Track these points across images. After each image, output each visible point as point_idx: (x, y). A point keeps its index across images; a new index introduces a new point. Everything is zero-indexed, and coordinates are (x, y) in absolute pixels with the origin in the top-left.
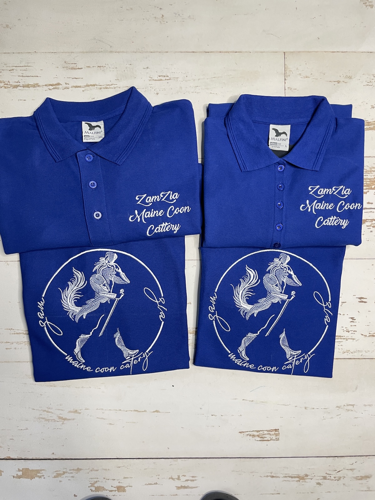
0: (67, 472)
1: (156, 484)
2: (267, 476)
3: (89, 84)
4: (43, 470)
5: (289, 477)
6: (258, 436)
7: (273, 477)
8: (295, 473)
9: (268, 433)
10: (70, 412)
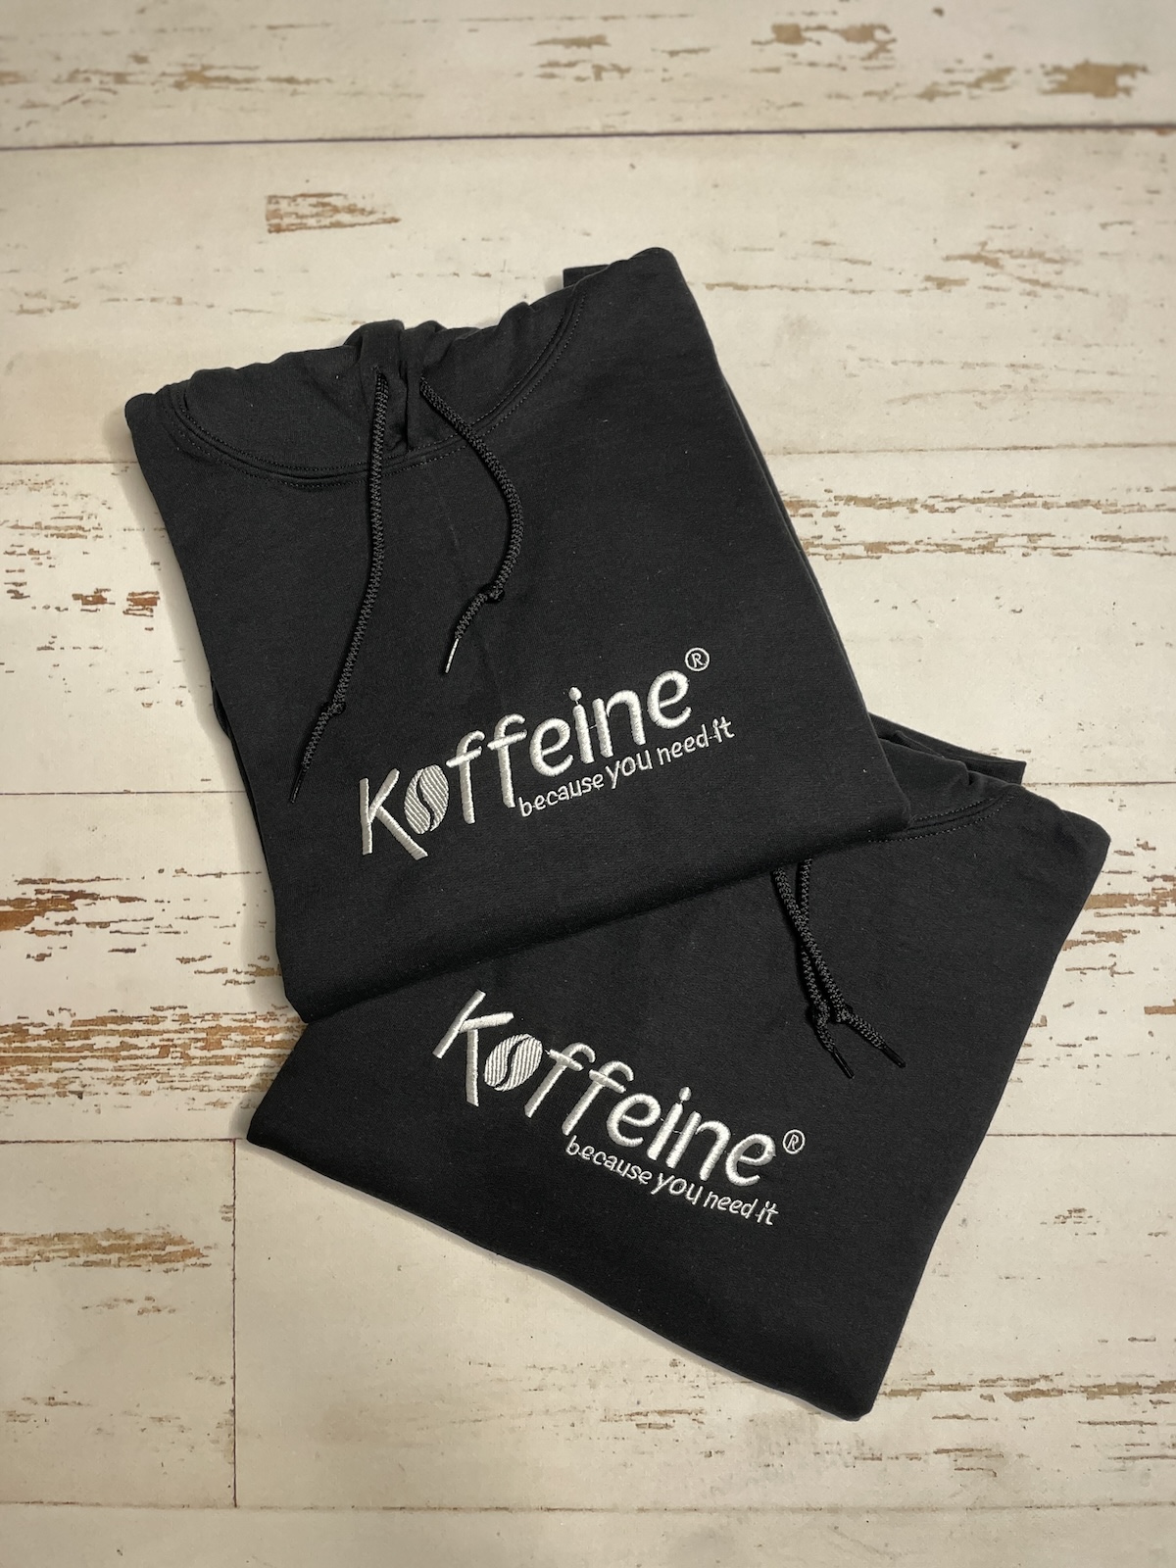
0: (970, 86)
1: (673, 53)
2: (308, 82)
3: (910, 1399)
4: (1046, 93)
5: (236, 81)
6: (336, 210)
7: (291, 80)
8: (215, 94)
9: (304, 221)
10: (961, 283)
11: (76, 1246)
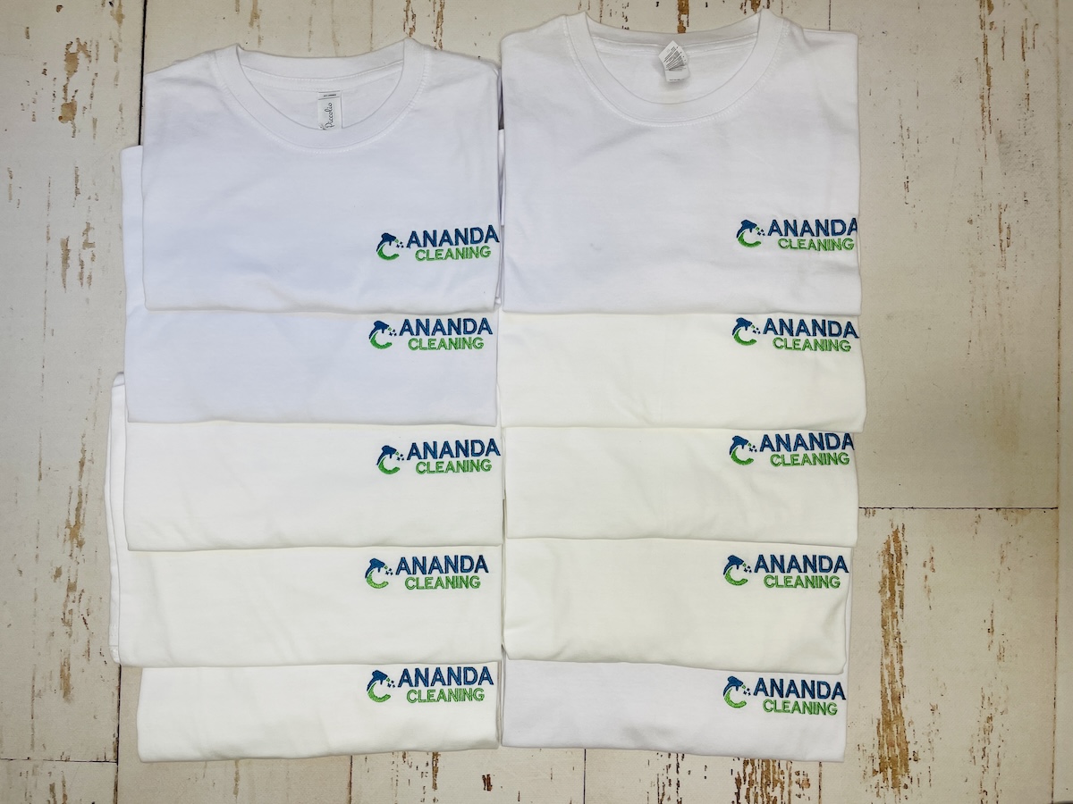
1: (77, 193)
2: (84, 451)
3: (992, 73)
5: (80, 503)
7: (82, 464)
8: (87, 518)
11: (890, 614)
